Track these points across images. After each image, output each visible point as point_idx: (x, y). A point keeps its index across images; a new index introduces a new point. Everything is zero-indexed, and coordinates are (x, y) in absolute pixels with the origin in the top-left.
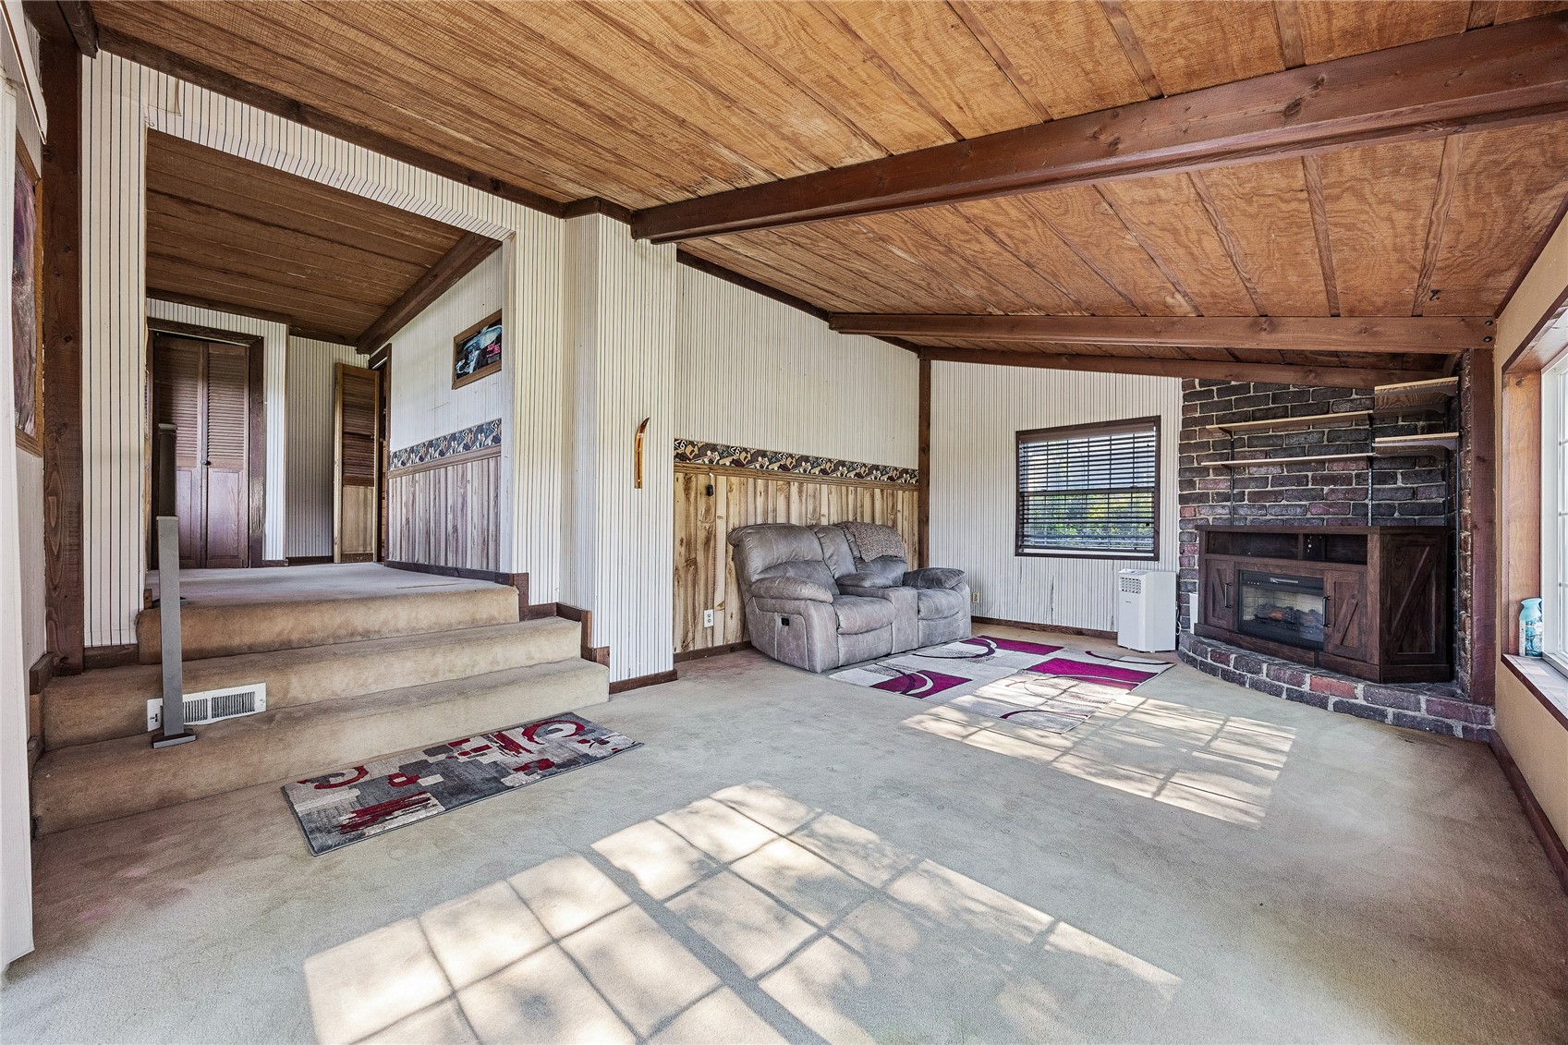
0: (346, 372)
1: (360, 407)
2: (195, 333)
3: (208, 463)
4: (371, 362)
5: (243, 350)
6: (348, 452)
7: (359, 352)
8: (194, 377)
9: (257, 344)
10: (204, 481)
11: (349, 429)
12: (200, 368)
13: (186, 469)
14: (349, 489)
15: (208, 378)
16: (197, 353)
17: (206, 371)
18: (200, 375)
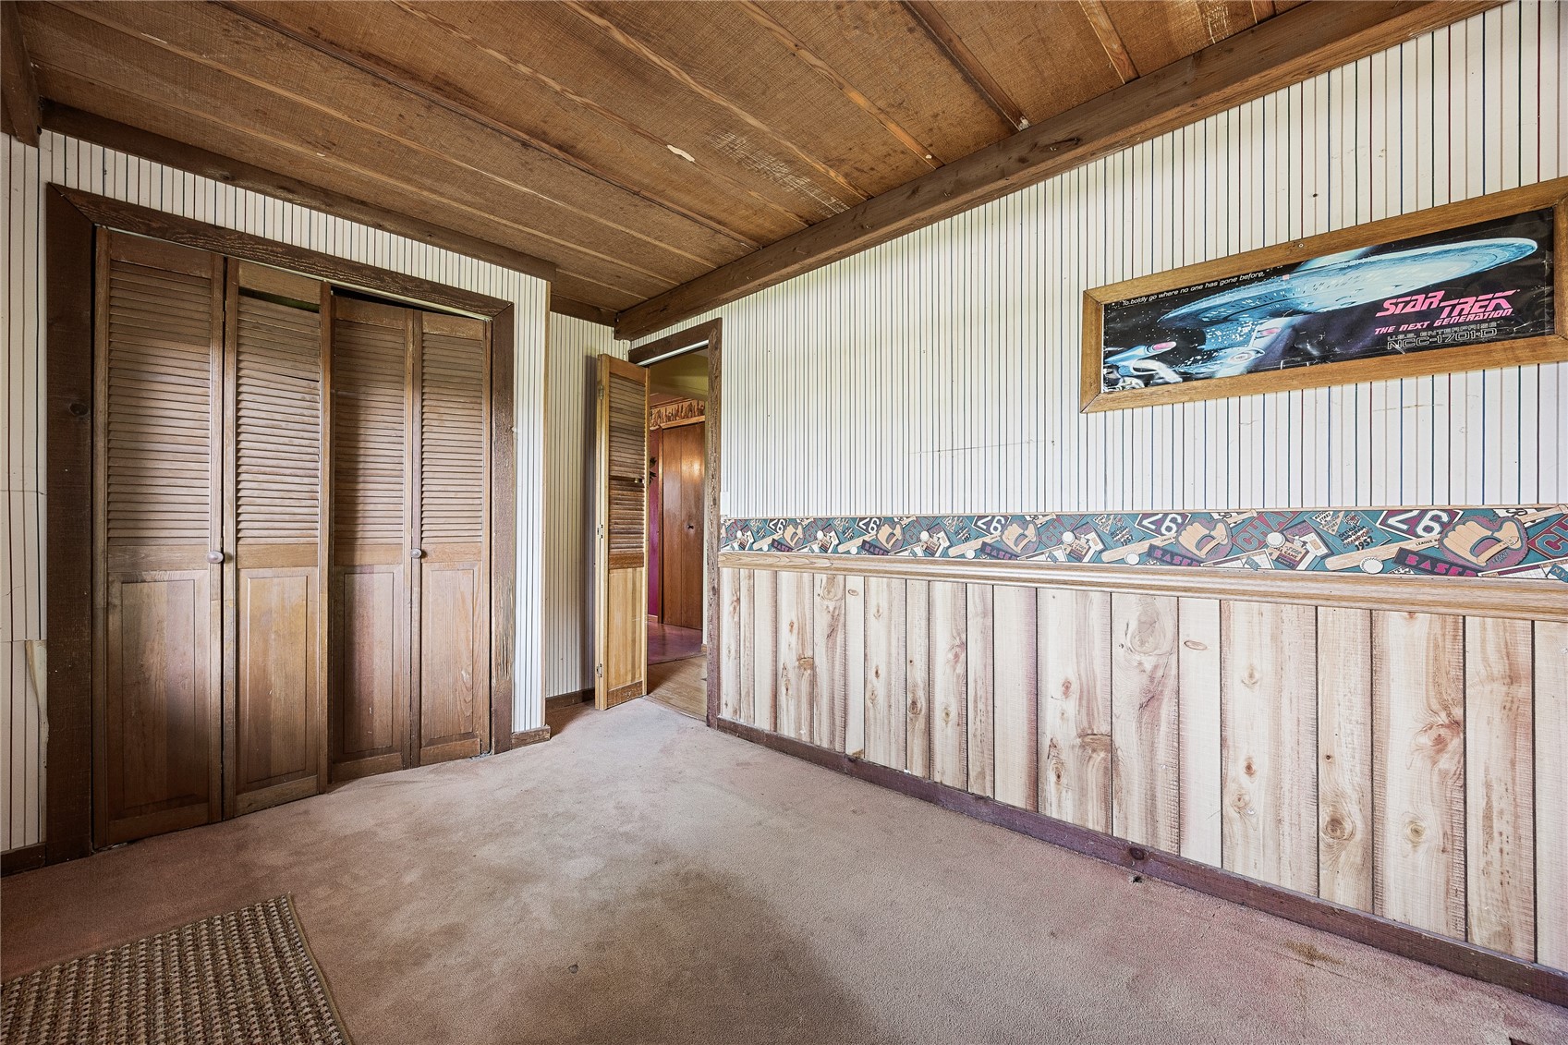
0: (614, 371)
1: (629, 432)
2: (405, 291)
3: (424, 554)
4: (635, 356)
5: (481, 328)
6: (617, 510)
7: (618, 335)
8: (399, 381)
9: (502, 313)
10: (416, 589)
11: (613, 474)
12: (409, 362)
13: (384, 568)
14: (617, 574)
15: (421, 382)
16: (404, 331)
17: (418, 369)
18: (409, 378)
